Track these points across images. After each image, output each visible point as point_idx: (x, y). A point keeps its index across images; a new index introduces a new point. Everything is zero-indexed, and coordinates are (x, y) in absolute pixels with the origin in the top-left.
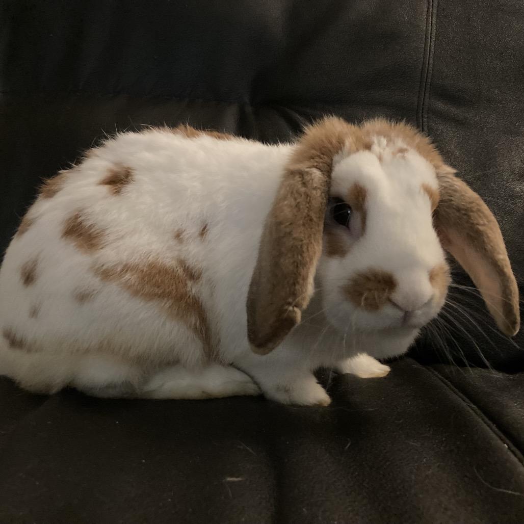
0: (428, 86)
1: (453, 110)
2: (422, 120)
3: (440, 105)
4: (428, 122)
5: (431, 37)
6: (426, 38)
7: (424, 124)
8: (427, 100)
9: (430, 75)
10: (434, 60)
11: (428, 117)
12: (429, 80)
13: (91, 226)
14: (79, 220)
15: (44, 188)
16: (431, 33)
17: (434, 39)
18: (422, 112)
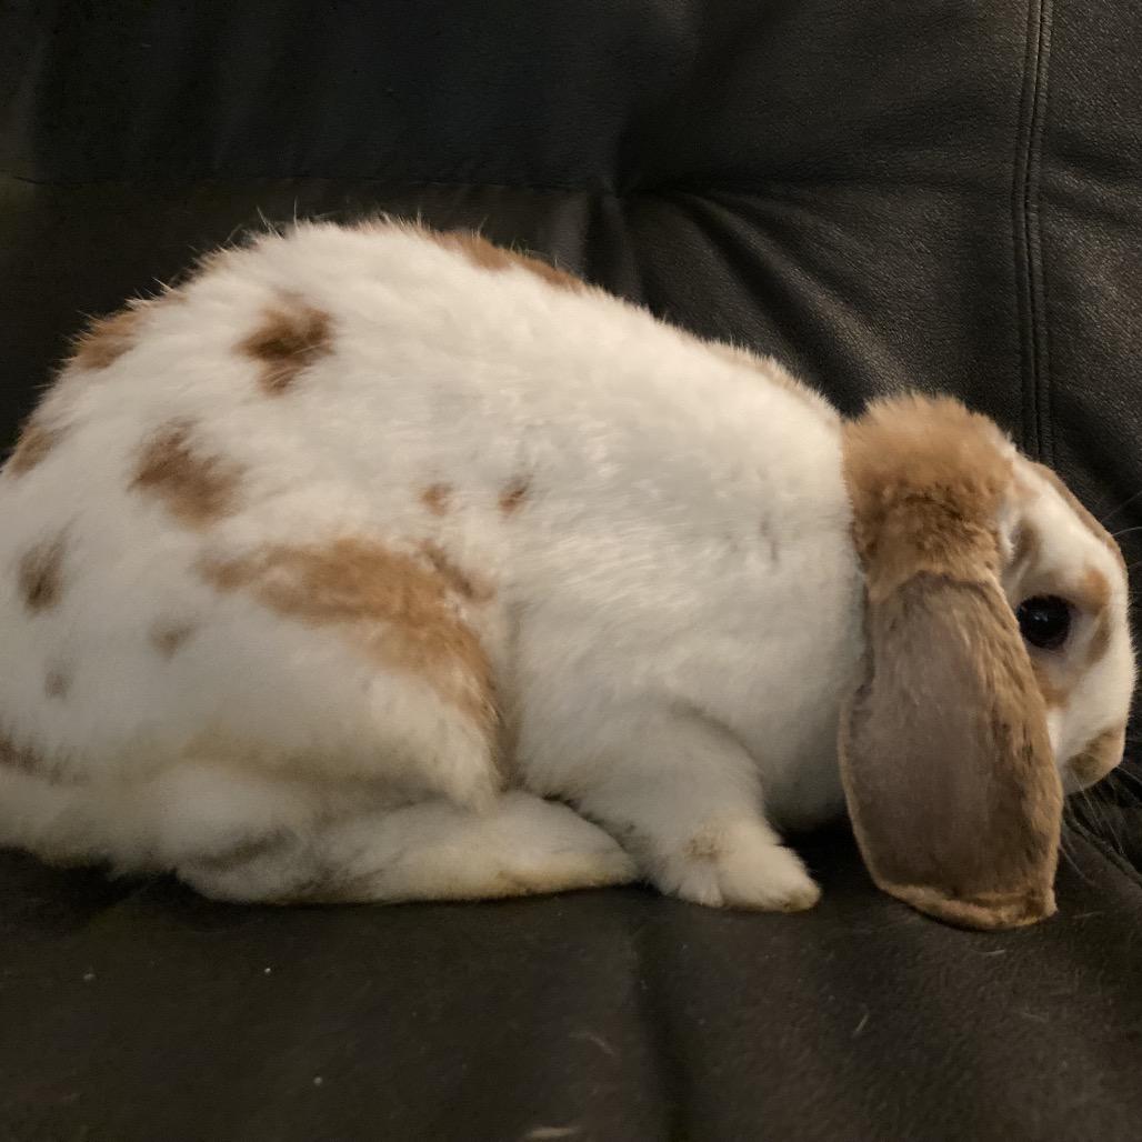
0: (1038, 135)
1: (1101, 192)
2: (1027, 217)
3: (1069, 181)
4: (1040, 221)
5: (1042, 19)
6: (1030, 24)
7: (1032, 225)
8: (1036, 170)
9: (1042, 110)
10: (1050, 73)
11: (1039, 210)
12: (1040, 122)
13: (210, 463)
14: (182, 447)
15: (88, 343)
16: (1042, 10)
17: (1049, 22)
18: (1026, 197)
